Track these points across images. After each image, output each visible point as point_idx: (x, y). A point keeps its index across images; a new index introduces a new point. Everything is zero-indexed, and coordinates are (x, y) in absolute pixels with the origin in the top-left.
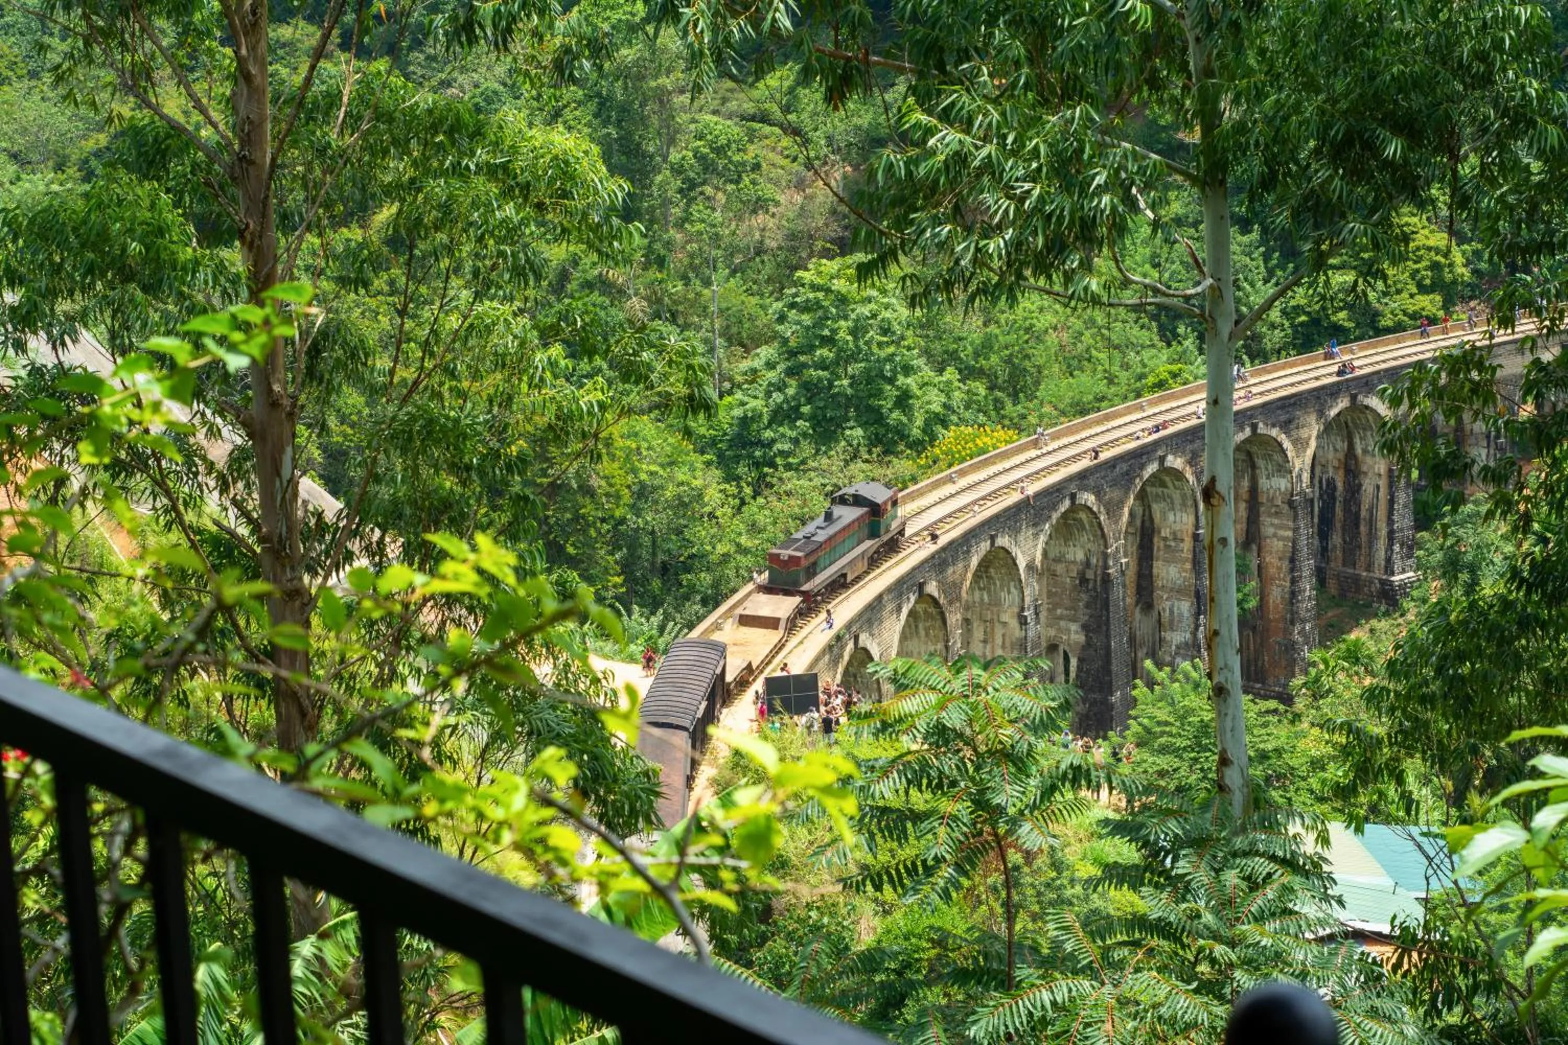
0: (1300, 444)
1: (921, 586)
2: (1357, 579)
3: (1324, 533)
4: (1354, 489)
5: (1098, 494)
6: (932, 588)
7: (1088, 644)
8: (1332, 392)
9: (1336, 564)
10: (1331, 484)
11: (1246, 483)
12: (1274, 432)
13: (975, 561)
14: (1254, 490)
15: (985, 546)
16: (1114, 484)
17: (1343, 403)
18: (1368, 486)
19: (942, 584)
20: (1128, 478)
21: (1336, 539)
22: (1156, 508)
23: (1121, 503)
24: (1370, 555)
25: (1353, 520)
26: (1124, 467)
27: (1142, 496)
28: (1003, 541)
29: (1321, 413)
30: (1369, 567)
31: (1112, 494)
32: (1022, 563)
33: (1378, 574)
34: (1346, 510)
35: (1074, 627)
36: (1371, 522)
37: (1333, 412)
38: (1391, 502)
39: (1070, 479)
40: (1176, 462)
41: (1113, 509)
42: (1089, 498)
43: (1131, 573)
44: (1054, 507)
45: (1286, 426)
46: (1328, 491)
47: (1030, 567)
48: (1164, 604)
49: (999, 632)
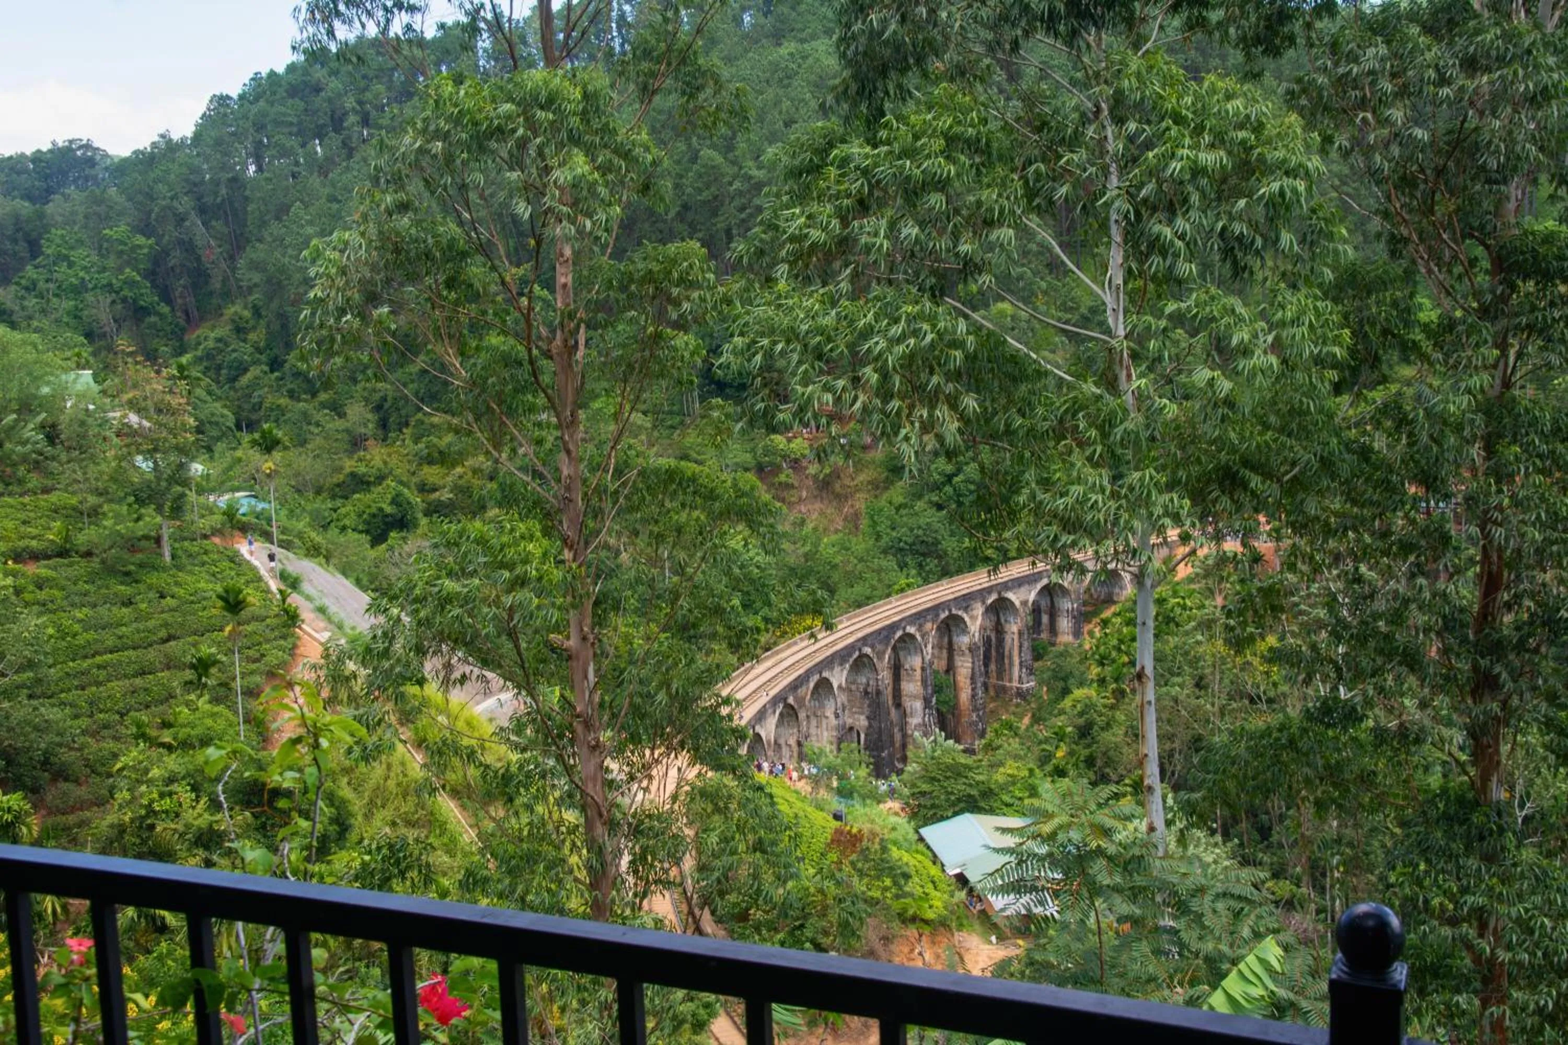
0: (973, 618)
1: (785, 699)
2: (1004, 687)
3: (986, 665)
4: (1001, 641)
5: (873, 647)
6: (791, 700)
7: (870, 726)
8: (989, 590)
9: (993, 681)
10: (989, 638)
11: (946, 640)
12: (960, 613)
13: (812, 685)
14: (950, 643)
15: (816, 677)
16: (880, 642)
17: (994, 597)
18: (1008, 638)
19: (796, 699)
20: (888, 638)
21: (993, 667)
22: (901, 654)
23: (884, 652)
24: (1011, 674)
25: (1001, 656)
26: (885, 633)
27: (894, 648)
28: (825, 674)
29: (983, 602)
30: (1010, 680)
31: (879, 647)
32: (835, 686)
33: (1015, 684)
34: (997, 651)
35: (862, 717)
36: (1010, 657)
37: (989, 601)
38: (1021, 646)
39: (858, 640)
40: (911, 630)
41: (880, 655)
42: (867, 650)
43: (890, 689)
44: (850, 655)
45: (966, 609)
46: (987, 642)
47: (840, 687)
48: (907, 703)
49: (824, 721)
